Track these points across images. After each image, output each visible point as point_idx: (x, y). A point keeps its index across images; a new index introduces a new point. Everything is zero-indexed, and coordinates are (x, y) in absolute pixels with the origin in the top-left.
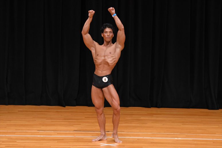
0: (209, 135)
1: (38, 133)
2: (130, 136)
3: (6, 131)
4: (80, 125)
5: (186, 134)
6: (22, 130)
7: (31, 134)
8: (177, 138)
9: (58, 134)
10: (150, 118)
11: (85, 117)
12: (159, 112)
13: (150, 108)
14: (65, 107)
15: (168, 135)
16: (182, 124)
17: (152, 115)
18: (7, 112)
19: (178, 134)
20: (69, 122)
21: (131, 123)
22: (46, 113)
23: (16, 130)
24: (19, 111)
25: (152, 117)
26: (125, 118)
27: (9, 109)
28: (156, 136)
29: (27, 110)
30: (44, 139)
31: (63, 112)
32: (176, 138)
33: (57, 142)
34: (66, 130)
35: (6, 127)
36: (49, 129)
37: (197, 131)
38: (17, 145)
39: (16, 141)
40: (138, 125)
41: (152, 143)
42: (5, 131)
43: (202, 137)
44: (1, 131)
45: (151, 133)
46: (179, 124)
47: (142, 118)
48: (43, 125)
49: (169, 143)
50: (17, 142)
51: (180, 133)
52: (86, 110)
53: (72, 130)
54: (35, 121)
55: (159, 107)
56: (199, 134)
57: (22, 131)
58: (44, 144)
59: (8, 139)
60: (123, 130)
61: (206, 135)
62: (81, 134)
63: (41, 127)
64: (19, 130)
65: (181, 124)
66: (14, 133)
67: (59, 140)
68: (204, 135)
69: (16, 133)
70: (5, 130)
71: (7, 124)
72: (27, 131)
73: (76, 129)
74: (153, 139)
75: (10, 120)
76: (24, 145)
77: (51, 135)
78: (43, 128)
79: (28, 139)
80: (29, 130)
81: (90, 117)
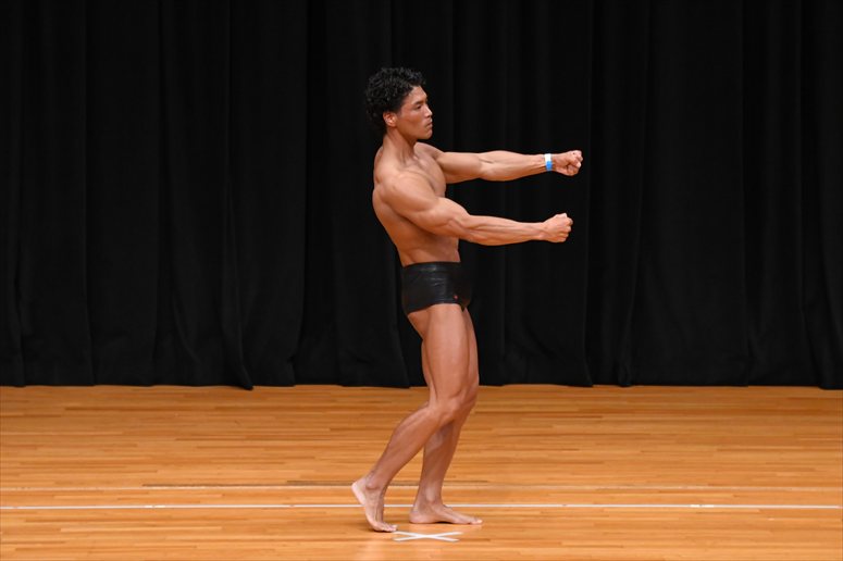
0: (826, 489)
1: (147, 493)
2: (512, 501)
3: (19, 489)
4: (313, 458)
5: (735, 488)
6: (82, 483)
7: (119, 499)
8: (698, 506)
9: (225, 495)
10: (590, 429)
11: (332, 429)
12: (626, 403)
13: (590, 386)
14: (250, 389)
15: (661, 492)
16: (719, 450)
17: (595, 413)
18: (21, 414)
19: (701, 488)
20: (267, 448)
21: (514, 449)
22: (177, 414)
23: (59, 483)
24: (68, 409)
25: (599, 422)
26: (490, 429)
27: (27, 402)
28: (613, 498)
29: (100, 405)
30: (170, 519)
31: (245, 408)
32: (693, 506)
33: (219, 528)
34: (256, 482)
35: (17, 474)
36: (191, 479)
37: (779, 474)
38: (62, 542)
39: (58, 529)
40: (543, 455)
41: (598, 525)
42: (14, 489)
43: (799, 500)
44: (2, 489)
45: (597, 487)
46: (705, 448)
47: (559, 428)
48: (166, 462)
49: (665, 526)
50: (63, 530)
51: (710, 485)
52: (334, 401)
53: (283, 482)
54: (135, 446)
55: (623, 385)
56: (787, 489)
57: (82, 489)
58: (169, 537)
59: (28, 521)
60: (483, 477)
61: (814, 489)
62: (317, 494)
63: (156, 471)
64: (70, 483)
65: (716, 447)
66: (49, 496)
67: (228, 522)
68: (807, 489)
69: (57, 497)
70: (16, 487)
71: (23, 463)
72: (100, 489)
73: (296, 475)
74: (602, 510)
75: (35, 447)
76: (90, 545)
77: (198, 502)
78: (164, 473)
79: (105, 518)
80: (108, 483)
81: (352, 426)
